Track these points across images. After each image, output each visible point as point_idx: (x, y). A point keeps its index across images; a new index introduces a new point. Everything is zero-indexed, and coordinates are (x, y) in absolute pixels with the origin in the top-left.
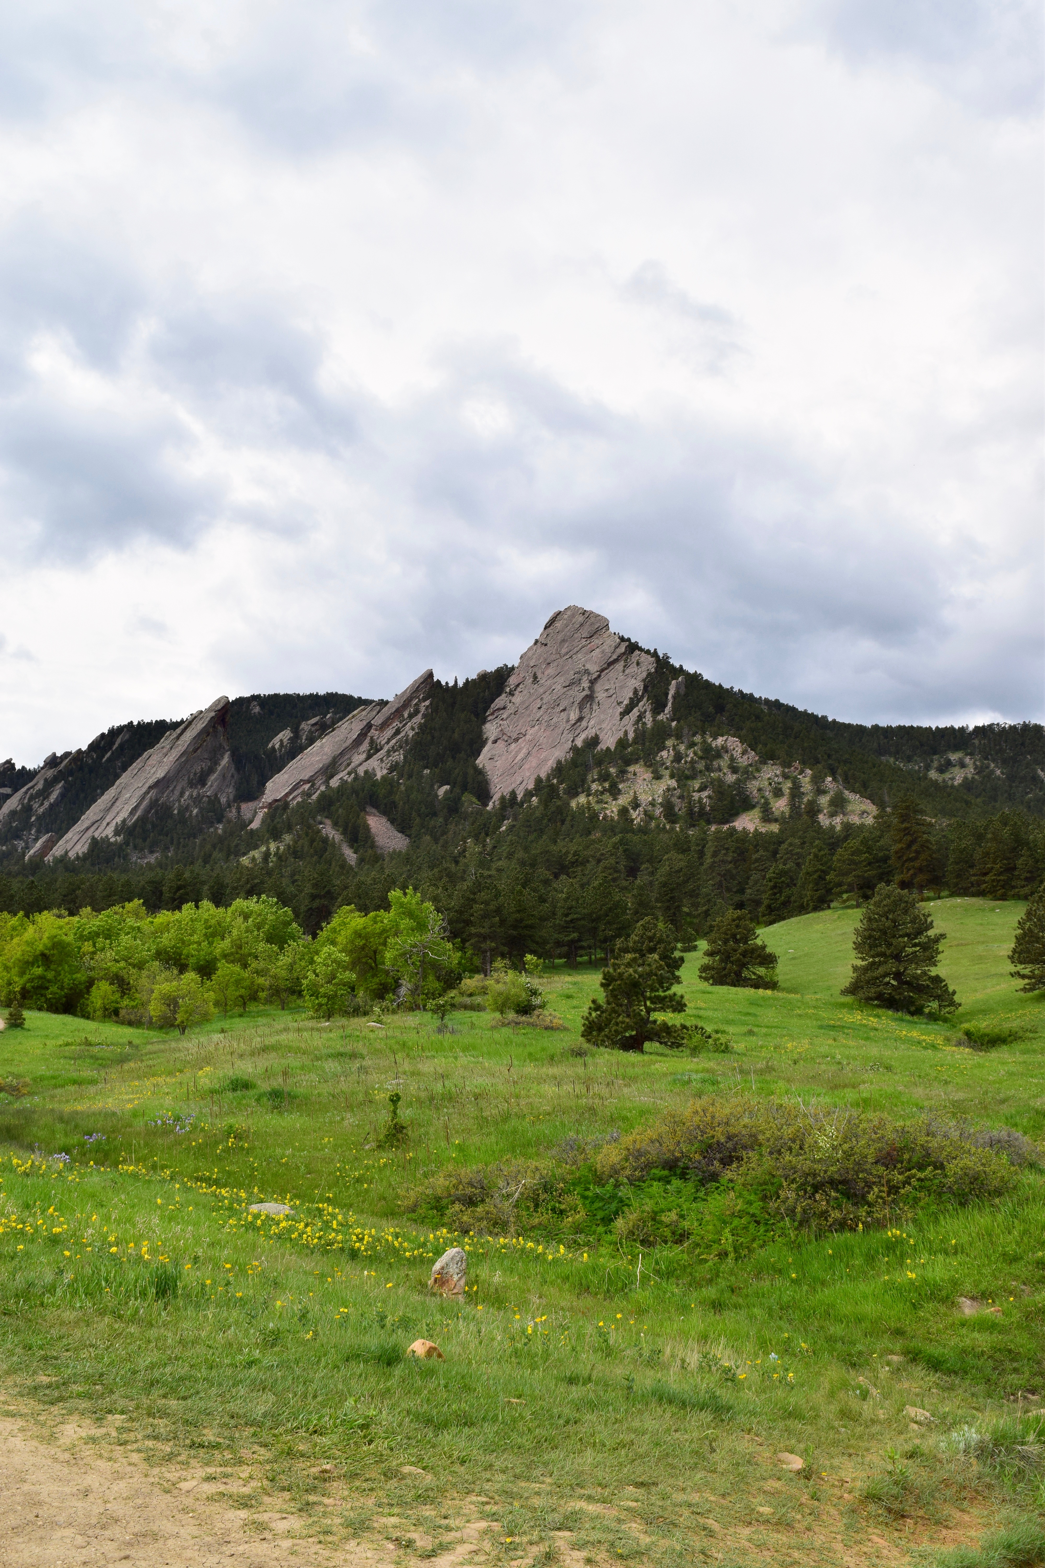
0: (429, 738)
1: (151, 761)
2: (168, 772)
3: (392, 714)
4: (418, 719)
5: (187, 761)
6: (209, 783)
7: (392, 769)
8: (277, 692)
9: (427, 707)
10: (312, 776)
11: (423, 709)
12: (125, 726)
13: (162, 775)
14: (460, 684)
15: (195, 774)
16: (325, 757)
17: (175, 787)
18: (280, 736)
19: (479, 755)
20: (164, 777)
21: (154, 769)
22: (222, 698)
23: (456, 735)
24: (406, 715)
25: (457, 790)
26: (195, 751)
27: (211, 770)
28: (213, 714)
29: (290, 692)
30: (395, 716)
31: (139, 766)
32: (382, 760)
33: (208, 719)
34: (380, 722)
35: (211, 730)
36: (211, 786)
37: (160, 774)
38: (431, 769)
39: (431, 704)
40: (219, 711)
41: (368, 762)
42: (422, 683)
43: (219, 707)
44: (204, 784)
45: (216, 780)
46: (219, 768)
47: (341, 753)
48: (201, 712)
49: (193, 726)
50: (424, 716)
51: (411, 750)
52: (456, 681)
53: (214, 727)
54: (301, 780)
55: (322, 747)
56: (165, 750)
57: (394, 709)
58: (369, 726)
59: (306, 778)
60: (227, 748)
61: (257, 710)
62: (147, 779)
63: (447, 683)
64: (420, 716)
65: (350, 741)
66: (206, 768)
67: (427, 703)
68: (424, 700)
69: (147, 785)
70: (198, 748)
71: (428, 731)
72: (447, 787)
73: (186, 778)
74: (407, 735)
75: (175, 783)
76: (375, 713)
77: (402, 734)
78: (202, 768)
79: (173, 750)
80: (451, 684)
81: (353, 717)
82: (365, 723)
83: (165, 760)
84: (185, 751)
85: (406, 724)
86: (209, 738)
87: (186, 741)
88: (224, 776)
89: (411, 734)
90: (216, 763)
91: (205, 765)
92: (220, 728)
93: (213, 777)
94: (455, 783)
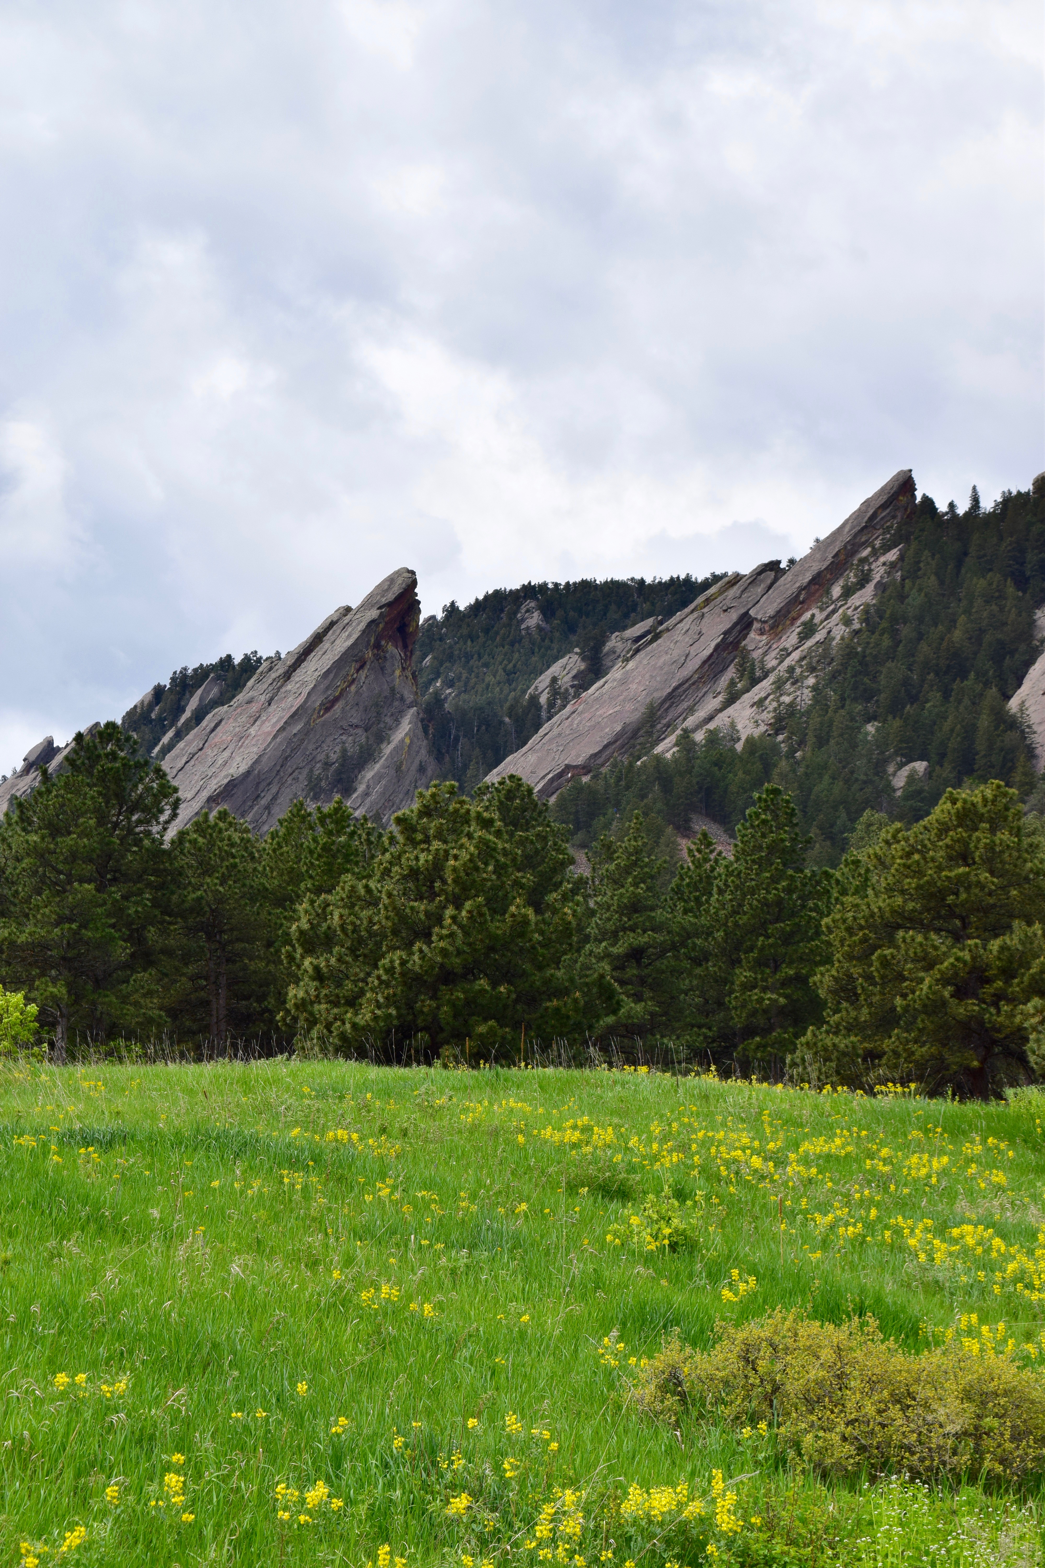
0: (886, 642)
1: (221, 735)
2: (257, 762)
3: (802, 589)
4: (866, 596)
5: (306, 732)
6: (361, 788)
7: (778, 725)
8: (588, 577)
9: (893, 565)
10: (595, 756)
11: (878, 572)
12: (212, 668)
13: (243, 768)
14: (987, 504)
15: (327, 765)
16: (629, 706)
17: (275, 798)
18: (555, 669)
19: (1019, 685)
20: (248, 773)
21: (226, 754)
22: (398, 573)
23: (957, 635)
24: (836, 591)
25: (946, 771)
26: (328, 706)
27: (367, 756)
28: (374, 613)
29: (622, 576)
30: (810, 595)
31: (192, 749)
32: (760, 703)
33: (362, 626)
34: (771, 612)
35: (369, 654)
36: (367, 794)
37: (239, 766)
38: (884, 721)
39: (901, 558)
40: (389, 605)
41: (730, 711)
42: (883, 507)
43: (390, 597)
44: (348, 791)
45: (379, 777)
46: (387, 750)
47: (670, 696)
48: (348, 610)
49: (325, 645)
50: (881, 587)
51: (834, 676)
52: (976, 500)
53: (377, 646)
54: (568, 767)
55: (624, 682)
56: (254, 708)
57: (808, 577)
58: (745, 623)
59: (580, 761)
60: (409, 697)
61: (534, 620)
62: (207, 778)
63: (952, 506)
64: (870, 588)
65: (694, 664)
66: (352, 750)
67: (892, 555)
68: (886, 549)
69: (205, 794)
70: (336, 700)
71: (884, 624)
72: (920, 766)
73: (302, 777)
74: (829, 637)
75: (274, 789)
76: (760, 590)
77: (819, 636)
78: (344, 751)
79: (273, 706)
80: (962, 508)
81: (708, 601)
82: (734, 616)
83: (252, 731)
84: (302, 707)
85: (834, 612)
86: (363, 674)
87: (304, 684)
88: (398, 769)
89: (840, 632)
90: (381, 738)
91: (352, 743)
92: (392, 650)
93: (369, 774)
94: (943, 756)
